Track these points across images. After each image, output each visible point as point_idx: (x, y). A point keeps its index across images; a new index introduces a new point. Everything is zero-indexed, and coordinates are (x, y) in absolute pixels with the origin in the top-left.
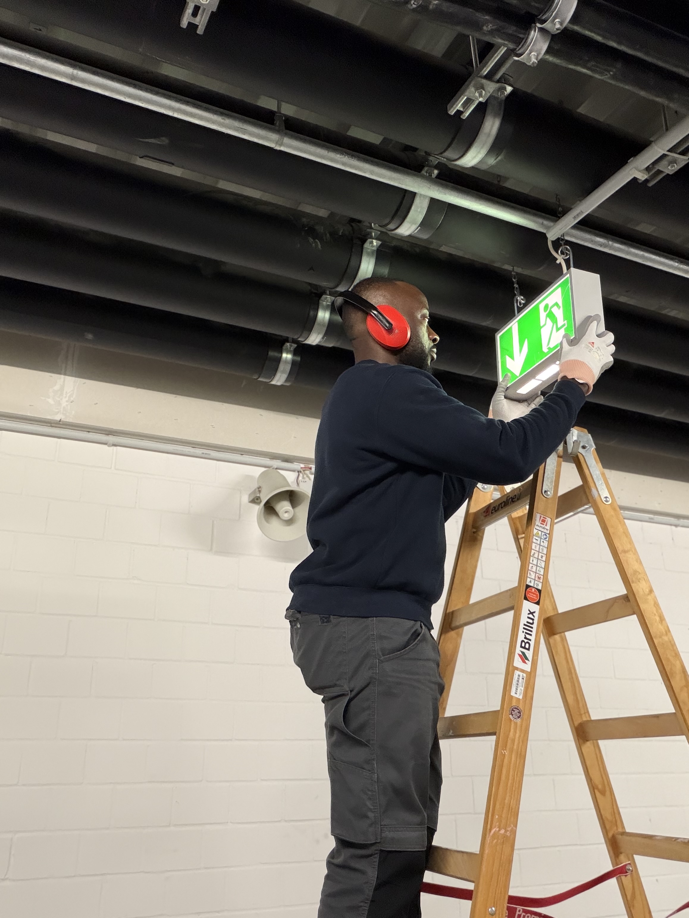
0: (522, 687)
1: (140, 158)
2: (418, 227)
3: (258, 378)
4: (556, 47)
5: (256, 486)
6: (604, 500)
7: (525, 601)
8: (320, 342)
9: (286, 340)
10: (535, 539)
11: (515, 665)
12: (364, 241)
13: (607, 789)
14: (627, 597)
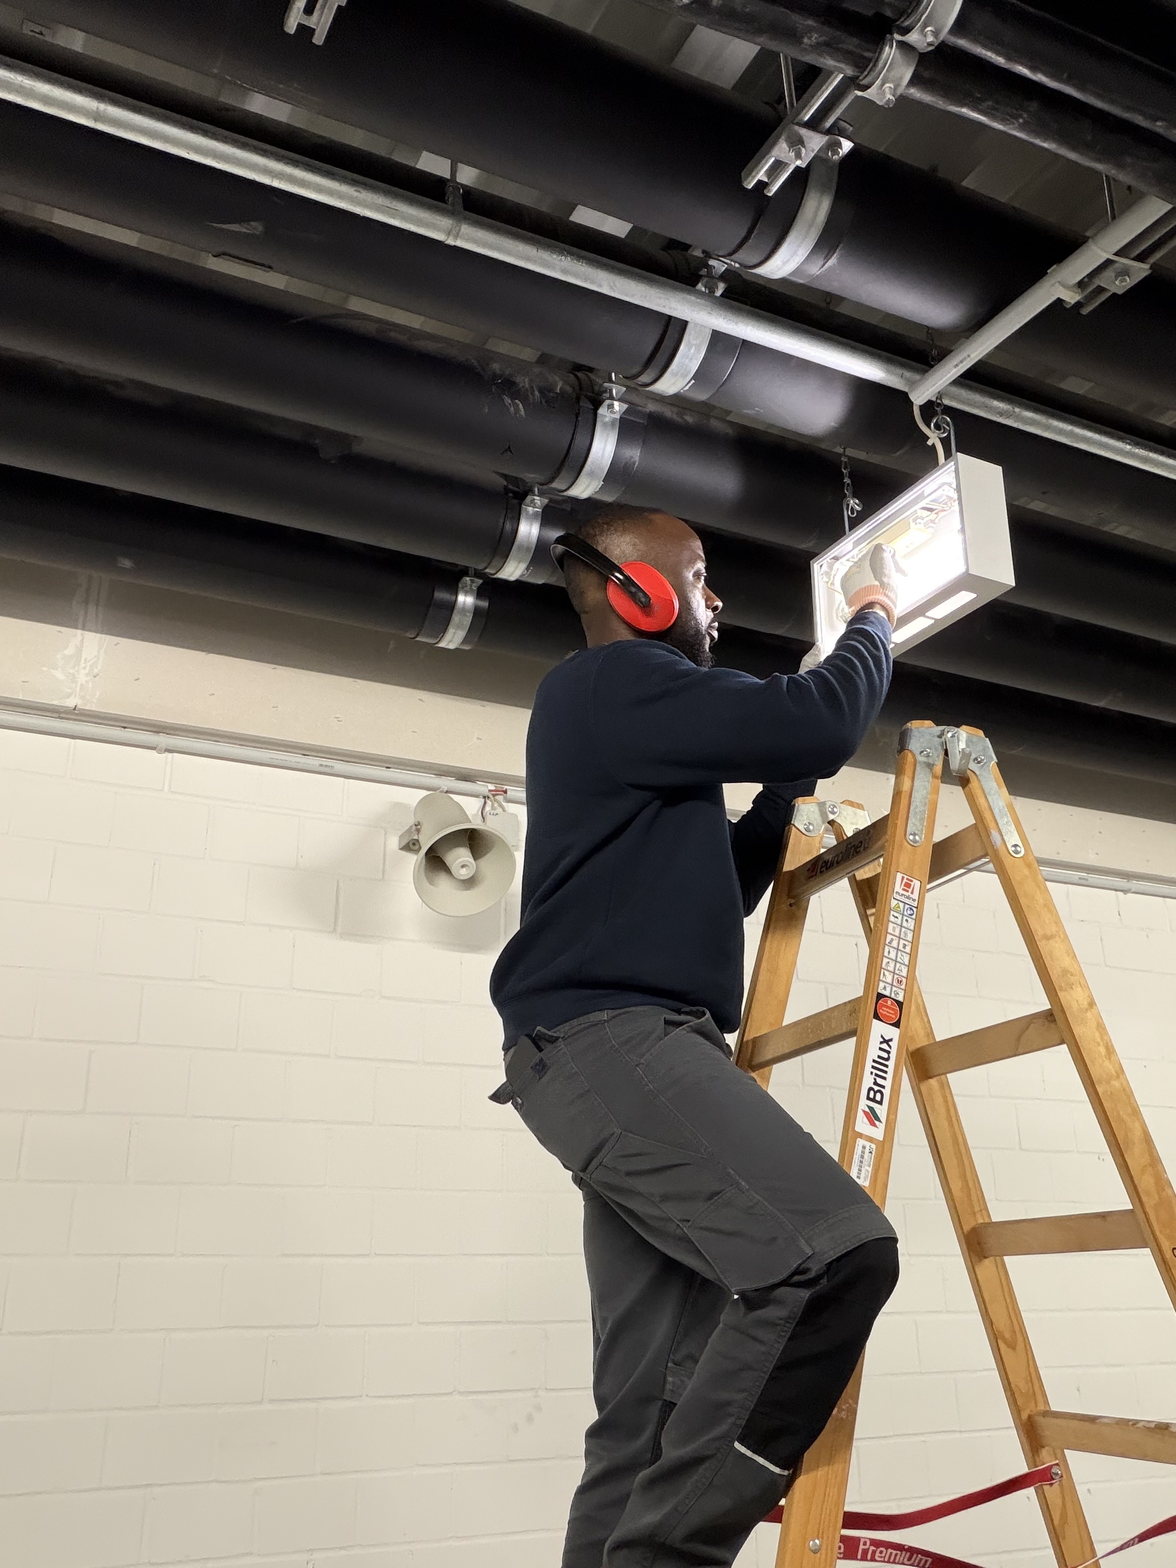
0: (869, 1166)
1: (215, 256)
2: (691, 380)
3: (416, 637)
4: (926, 74)
5: (411, 821)
6: (1011, 849)
7: (875, 1022)
8: (522, 575)
9: (465, 572)
10: (893, 916)
11: (857, 1129)
12: (597, 404)
13: (1020, 1339)
14: (1052, 1015)
